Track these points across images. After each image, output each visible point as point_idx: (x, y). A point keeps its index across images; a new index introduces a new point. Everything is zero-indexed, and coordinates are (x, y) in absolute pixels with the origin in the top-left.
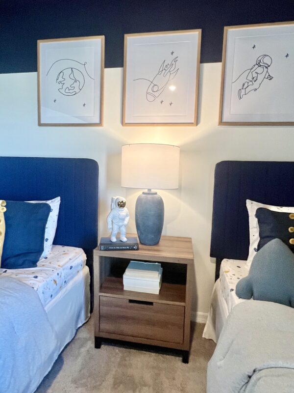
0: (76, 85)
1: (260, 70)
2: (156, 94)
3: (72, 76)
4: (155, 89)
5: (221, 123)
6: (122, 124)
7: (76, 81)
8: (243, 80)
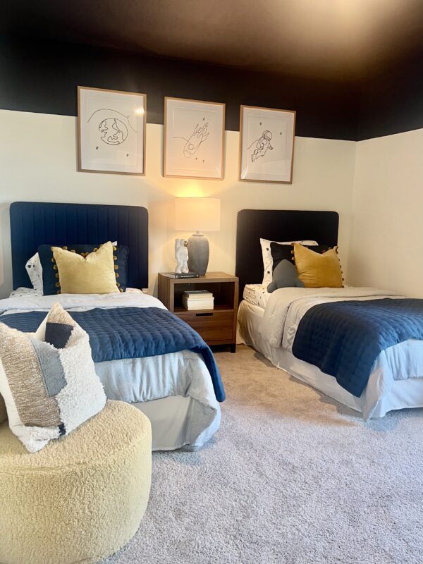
0: (119, 135)
1: (265, 141)
2: (192, 152)
3: (115, 126)
4: (191, 147)
5: (240, 180)
6: (163, 176)
7: (119, 131)
8: (254, 148)
